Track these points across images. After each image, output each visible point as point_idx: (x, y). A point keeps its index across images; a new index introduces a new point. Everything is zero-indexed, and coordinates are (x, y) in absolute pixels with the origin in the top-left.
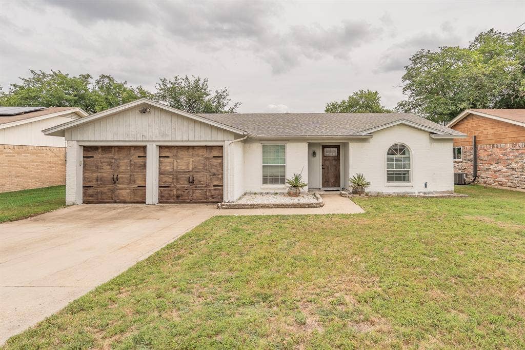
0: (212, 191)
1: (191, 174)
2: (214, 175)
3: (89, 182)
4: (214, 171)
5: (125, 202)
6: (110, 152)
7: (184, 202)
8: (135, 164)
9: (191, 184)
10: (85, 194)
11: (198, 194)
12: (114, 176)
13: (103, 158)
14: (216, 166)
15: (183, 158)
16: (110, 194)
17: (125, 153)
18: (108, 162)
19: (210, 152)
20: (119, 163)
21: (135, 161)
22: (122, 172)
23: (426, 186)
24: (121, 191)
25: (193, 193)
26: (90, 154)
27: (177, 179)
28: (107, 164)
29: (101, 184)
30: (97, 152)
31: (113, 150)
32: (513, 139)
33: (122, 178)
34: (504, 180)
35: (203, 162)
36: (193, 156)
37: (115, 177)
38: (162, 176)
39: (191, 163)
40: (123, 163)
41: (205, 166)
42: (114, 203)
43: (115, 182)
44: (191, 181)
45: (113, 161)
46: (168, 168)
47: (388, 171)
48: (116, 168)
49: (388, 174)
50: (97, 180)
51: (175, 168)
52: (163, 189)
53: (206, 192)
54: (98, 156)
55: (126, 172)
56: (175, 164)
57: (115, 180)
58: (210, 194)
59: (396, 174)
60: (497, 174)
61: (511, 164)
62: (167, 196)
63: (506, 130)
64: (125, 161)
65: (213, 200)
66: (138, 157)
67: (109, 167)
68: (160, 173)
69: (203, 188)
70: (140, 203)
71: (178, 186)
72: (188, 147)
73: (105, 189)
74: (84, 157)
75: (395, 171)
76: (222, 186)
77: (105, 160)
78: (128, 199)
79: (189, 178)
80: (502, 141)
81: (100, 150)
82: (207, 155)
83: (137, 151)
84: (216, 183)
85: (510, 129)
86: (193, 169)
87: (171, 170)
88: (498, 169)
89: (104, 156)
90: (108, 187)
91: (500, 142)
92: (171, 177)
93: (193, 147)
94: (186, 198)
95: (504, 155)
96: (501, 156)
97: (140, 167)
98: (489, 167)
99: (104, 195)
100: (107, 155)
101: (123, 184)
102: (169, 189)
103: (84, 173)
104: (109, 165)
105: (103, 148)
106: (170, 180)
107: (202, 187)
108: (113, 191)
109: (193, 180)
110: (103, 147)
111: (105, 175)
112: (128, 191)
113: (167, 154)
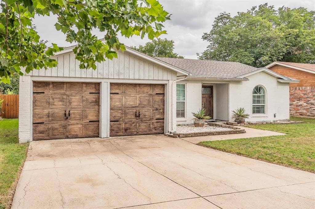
0: (155, 124)
1: (138, 109)
2: (157, 109)
3: (40, 118)
4: (156, 106)
5: (76, 137)
6: (62, 88)
7: (131, 134)
8: (87, 100)
9: (138, 118)
10: (34, 131)
11: (143, 126)
12: (65, 111)
13: (55, 94)
14: (158, 102)
15: (130, 95)
16: (61, 130)
17: (77, 89)
18: (59, 98)
19: (153, 90)
20: (71, 99)
21: (86, 97)
22: (74, 108)
23: (275, 116)
24: (73, 126)
25: (139, 126)
26: (40, 90)
27: (126, 114)
28: (58, 100)
29: (52, 120)
30: (48, 88)
31: (65, 86)
32: (312, 84)
33: (74, 113)
34: (305, 111)
35: (147, 98)
36: (139, 93)
37: (67, 113)
38: (112, 111)
39: (138, 99)
40: (76, 100)
41: (149, 101)
42: (66, 138)
43: (67, 118)
44: (137, 116)
45: (65, 97)
46: (117, 103)
47: (253, 106)
48: (68, 104)
49: (253, 108)
50: (49, 116)
51: (124, 104)
52: (114, 123)
53: (150, 125)
54: (49, 92)
55: (78, 108)
56: (124, 100)
57: (67, 116)
58: (153, 127)
59: (257, 108)
60: (299, 108)
61: (310, 101)
62: (116, 129)
63: (307, 77)
64: (77, 97)
65: (155, 131)
66: (90, 93)
67: (60, 103)
68: (111, 109)
69: (147, 122)
70: (92, 137)
71: (126, 120)
72: (135, 85)
73: (56, 125)
74: (34, 93)
75: (256, 106)
76: (163, 119)
77: (57, 96)
78: (80, 134)
79: (136, 112)
80: (304, 85)
81: (51, 86)
82: (151, 92)
83: (89, 88)
84: (158, 116)
85: (309, 77)
86: (139, 104)
87: (120, 106)
88: (299, 104)
89: (55, 92)
90: (59, 123)
91: (302, 86)
92: (120, 111)
93: (140, 85)
94: (133, 130)
95: (305, 94)
96: (302, 95)
97: (91, 103)
98: (292, 103)
99: (56, 131)
100: (59, 91)
101: (76, 120)
102: (118, 123)
103: (34, 109)
104: (61, 101)
105: (55, 84)
106: (119, 115)
107: (147, 120)
108: (65, 127)
109: (139, 115)
110: (53, 83)
111: (56, 111)
112: (80, 126)
113: (117, 91)
